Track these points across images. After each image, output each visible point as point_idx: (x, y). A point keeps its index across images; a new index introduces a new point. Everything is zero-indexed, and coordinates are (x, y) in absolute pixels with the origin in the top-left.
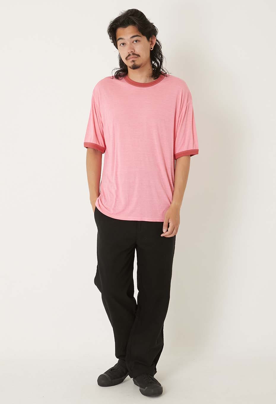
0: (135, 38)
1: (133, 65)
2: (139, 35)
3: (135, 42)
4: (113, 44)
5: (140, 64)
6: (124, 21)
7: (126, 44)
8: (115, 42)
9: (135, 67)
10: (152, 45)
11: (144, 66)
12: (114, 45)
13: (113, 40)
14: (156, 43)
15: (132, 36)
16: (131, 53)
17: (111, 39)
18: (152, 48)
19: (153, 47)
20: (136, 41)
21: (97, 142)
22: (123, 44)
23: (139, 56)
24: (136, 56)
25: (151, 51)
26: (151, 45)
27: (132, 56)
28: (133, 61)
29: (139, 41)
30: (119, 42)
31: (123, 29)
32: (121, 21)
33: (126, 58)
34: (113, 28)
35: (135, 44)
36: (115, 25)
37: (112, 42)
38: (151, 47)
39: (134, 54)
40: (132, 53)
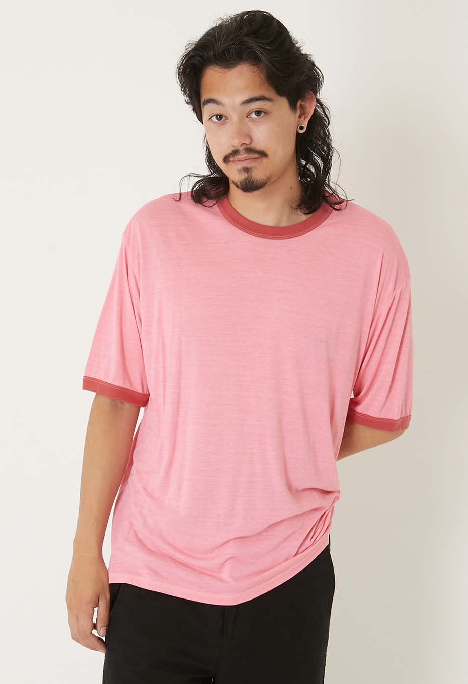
0: (256, 105)
1: (246, 179)
2: (267, 95)
3: (253, 116)
4: (189, 108)
5: (265, 178)
6: (226, 51)
7: (227, 118)
8: (196, 103)
9: (249, 186)
10: (303, 119)
11: (276, 180)
12: (194, 109)
13: (190, 96)
14: (315, 111)
15: (245, 97)
16: (241, 149)
17: (185, 92)
18: (302, 128)
19: (305, 124)
20: (258, 113)
21: (127, 382)
22: (220, 117)
23: (263, 154)
24: (256, 156)
25: (298, 134)
26: (300, 117)
27: (243, 156)
28: (246, 170)
29: (266, 113)
30: (207, 110)
31: (222, 71)
32: (219, 47)
33: (226, 160)
34: (194, 66)
35: (253, 120)
36: (199, 58)
37: (187, 103)
38: (299, 123)
39: (249, 150)
40: (244, 147)
